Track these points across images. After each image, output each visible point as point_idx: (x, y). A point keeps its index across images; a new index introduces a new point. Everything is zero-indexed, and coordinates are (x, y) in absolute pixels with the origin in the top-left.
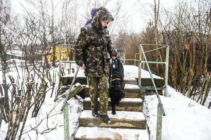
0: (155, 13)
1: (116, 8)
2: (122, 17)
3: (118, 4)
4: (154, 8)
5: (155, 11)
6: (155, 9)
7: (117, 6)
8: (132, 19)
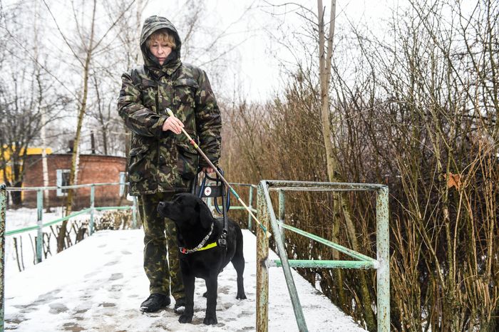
0: (321, 43)
1: (184, 19)
2: (207, 50)
3: (193, 6)
4: (317, 21)
5: (321, 32)
6: (321, 25)
7: (187, 12)
8: (240, 60)
